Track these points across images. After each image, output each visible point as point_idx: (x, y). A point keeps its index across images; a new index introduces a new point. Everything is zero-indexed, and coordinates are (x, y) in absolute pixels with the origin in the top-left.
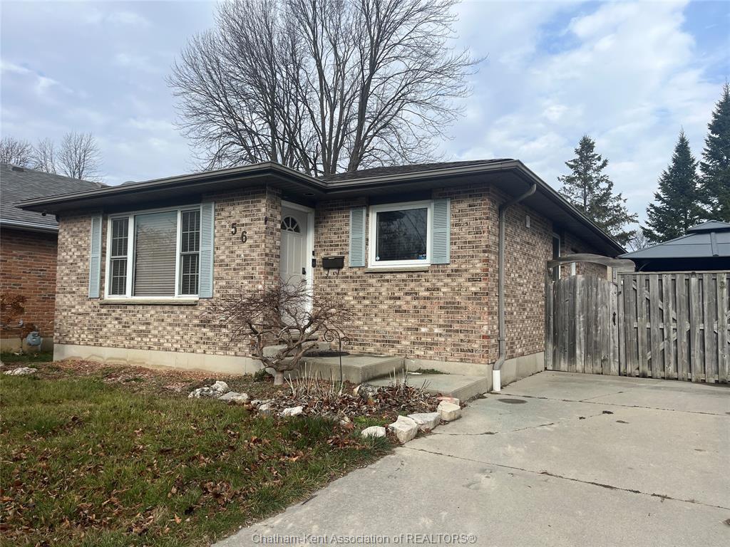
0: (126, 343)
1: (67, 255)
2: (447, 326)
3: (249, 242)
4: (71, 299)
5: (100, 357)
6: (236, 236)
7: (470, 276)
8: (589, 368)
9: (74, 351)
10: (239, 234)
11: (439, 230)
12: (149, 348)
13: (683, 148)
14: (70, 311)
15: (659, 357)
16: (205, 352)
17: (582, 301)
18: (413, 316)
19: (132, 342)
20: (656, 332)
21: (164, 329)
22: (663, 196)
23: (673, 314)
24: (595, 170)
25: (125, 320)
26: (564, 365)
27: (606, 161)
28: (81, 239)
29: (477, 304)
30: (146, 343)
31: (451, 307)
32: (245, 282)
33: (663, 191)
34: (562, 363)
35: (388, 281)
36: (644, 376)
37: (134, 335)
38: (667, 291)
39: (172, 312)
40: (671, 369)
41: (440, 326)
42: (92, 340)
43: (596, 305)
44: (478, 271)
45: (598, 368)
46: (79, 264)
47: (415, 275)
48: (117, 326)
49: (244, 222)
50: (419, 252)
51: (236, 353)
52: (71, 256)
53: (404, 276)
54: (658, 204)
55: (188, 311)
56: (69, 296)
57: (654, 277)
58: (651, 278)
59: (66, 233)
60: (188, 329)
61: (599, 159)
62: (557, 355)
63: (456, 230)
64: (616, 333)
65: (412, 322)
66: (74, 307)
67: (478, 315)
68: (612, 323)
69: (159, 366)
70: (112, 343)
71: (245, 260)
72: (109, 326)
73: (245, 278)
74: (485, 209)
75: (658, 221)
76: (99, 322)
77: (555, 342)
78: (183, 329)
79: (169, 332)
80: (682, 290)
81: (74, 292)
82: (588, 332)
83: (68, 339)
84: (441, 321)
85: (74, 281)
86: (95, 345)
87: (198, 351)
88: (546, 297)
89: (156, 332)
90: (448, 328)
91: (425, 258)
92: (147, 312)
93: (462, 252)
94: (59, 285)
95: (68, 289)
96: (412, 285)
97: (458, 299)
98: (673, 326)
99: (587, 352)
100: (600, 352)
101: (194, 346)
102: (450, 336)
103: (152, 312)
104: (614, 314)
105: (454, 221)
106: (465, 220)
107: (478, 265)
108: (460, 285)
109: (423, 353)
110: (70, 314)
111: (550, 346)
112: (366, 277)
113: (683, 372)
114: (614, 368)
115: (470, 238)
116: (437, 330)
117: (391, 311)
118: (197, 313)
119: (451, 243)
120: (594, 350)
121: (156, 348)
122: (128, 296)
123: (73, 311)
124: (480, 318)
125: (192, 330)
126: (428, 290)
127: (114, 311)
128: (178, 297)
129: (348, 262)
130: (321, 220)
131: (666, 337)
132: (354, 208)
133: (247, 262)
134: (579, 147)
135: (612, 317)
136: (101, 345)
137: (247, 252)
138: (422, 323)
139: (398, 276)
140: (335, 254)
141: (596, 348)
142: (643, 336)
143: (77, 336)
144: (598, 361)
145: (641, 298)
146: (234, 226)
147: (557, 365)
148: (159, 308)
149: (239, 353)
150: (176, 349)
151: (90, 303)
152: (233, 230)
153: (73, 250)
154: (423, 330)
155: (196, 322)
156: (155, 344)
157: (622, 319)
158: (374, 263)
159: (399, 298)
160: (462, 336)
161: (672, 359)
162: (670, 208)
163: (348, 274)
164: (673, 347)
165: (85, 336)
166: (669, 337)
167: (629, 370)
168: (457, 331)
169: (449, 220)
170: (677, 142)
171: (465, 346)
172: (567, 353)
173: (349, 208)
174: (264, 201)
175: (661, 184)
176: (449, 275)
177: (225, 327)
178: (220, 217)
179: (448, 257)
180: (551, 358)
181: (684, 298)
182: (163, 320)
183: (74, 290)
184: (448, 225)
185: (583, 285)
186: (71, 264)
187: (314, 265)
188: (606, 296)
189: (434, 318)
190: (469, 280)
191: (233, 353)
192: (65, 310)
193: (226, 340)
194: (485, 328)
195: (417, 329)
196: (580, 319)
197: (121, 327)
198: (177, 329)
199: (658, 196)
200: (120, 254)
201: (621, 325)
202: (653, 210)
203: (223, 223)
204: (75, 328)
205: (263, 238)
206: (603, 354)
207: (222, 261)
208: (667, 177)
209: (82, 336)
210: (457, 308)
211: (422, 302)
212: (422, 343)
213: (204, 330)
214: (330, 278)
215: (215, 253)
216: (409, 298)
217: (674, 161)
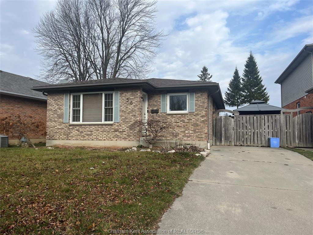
0: (82, 138)
1: (52, 107)
2: (194, 131)
3: (134, 104)
4: (55, 123)
5: (70, 144)
6: (128, 102)
7: (201, 116)
8: (226, 144)
9: (56, 142)
10: (130, 102)
11: (192, 102)
12: (92, 140)
13: (236, 73)
14: (54, 128)
15: (246, 140)
16: (116, 140)
17: (224, 123)
18: (183, 128)
19: (84, 138)
20: (245, 133)
21: (99, 133)
22: (230, 89)
23: (249, 127)
24: (208, 79)
25: (81, 130)
26: (218, 144)
27: (212, 76)
28: (59, 102)
29: (203, 124)
30: (91, 138)
31: (195, 125)
32: (132, 117)
33: (230, 87)
34: (218, 143)
35: (174, 117)
36: (241, 146)
37: (85, 136)
38: (248, 121)
39: (102, 127)
40: (249, 143)
41: (192, 131)
42: (65, 138)
43: (228, 125)
44: (204, 114)
45: (228, 144)
46: (58, 111)
47: (184, 115)
48: (77, 133)
49: (132, 98)
50: (185, 108)
51: (129, 140)
52: (54, 108)
53: (180, 116)
54: (228, 92)
55: (109, 127)
56: (54, 122)
57: (244, 116)
58: (243, 117)
59: (51, 99)
60: (109, 133)
61: (209, 75)
62: (216, 141)
63: (197, 102)
64: (234, 133)
65: (183, 130)
66: (56, 126)
67: (204, 127)
68: (232, 130)
69: (97, 146)
70: (75, 139)
71: (132, 110)
72: (74, 133)
73: (132, 116)
74: (206, 96)
75: (228, 98)
76: (69, 131)
77: (215, 137)
78: (107, 133)
79: (101, 134)
80: (252, 121)
81: (56, 121)
82: (225, 133)
83: (53, 138)
84: (192, 129)
85: (56, 117)
86: (67, 140)
87: (114, 140)
88: (213, 123)
89: (95, 134)
90: (195, 131)
91: (186, 110)
92: (91, 127)
93: (199, 109)
94: (48, 118)
95: (53, 120)
96: (183, 118)
97: (197, 122)
98: (249, 131)
99: (225, 139)
100: (229, 139)
101: (112, 139)
102: (195, 133)
103: (93, 128)
104: (233, 128)
105: (196, 99)
106: (199, 99)
107: (204, 113)
108: (198, 118)
109: (186, 139)
110: (54, 129)
111: (214, 138)
112: (167, 116)
113: (252, 144)
114: (233, 144)
115: (201, 104)
116: (191, 132)
117: (176, 126)
118: (113, 127)
119: (195, 106)
120: (227, 138)
121: (95, 140)
122: (81, 122)
123: (56, 128)
124: (204, 128)
125: (111, 133)
126: (188, 120)
127: (76, 128)
128: (103, 122)
129: (161, 111)
130: (150, 97)
131: (247, 134)
132: (162, 94)
133: (133, 111)
134: (202, 70)
135: (232, 128)
136: (70, 140)
137: (133, 108)
138: (186, 130)
139: (178, 116)
140: (155, 108)
141: (228, 138)
142: (241, 134)
143: (58, 137)
144: (229, 142)
145: (241, 123)
146: (127, 99)
147: (216, 143)
148: (96, 126)
149: (131, 140)
150: (104, 140)
151: (64, 125)
152: (127, 100)
153: (55, 106)
154: (186, 132)
155: (113, 130)
156: (95, 138)
157: (235, 129)
158: (169, 111)
159: (178, 122)
160: (199, 133)
161: (249, 140)
162: (232, 93)
163: (160, 115)
164: (249, 137)
165: (62, 137)
166: (248, 134)
167: (237, 144)
168: (197, 132)
169: (195, 99)
170: (235, 70)
171: (200, 136)
172: (219, 140)
173: (161, 94)
174: (139, 92)
175: (229, 85)
176: (194, 115)
177: (124, 132)
178: (122, 96)
179: (194, 110)
180: (214, 141)
181: (253, 123)
182: (98, 130)
183: (56, 120)
184: (194, 100)
185: (224, 119)
186: (54, 111)
187: (148, 112)
188: (231, 122)
189: (190, 128)
190: (201, 117)
191: (128, 140)
192: (52, 128)
193: (125, 136)
194: (206, 131)
195: (184, 132)
196: (223, 129)
197: (79, 133)
198: (105, 133)
199: (228, 89)
200: (76, 107)
201: (235, 131)
202: (226, 94)
203: (123, 98)
204: (57, 134)
205: (139, 103)
206: (230, 140)
207: (123, 110)
208: (231, 83)
209: (61, 137)
210: (197, 125)
211: (186, 124)
212: (186, 136)
213: (116, 133)
214: (154, 116)
215: (120, 108)
216: (182, 122)
217: (234, 77)
